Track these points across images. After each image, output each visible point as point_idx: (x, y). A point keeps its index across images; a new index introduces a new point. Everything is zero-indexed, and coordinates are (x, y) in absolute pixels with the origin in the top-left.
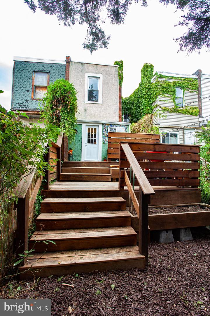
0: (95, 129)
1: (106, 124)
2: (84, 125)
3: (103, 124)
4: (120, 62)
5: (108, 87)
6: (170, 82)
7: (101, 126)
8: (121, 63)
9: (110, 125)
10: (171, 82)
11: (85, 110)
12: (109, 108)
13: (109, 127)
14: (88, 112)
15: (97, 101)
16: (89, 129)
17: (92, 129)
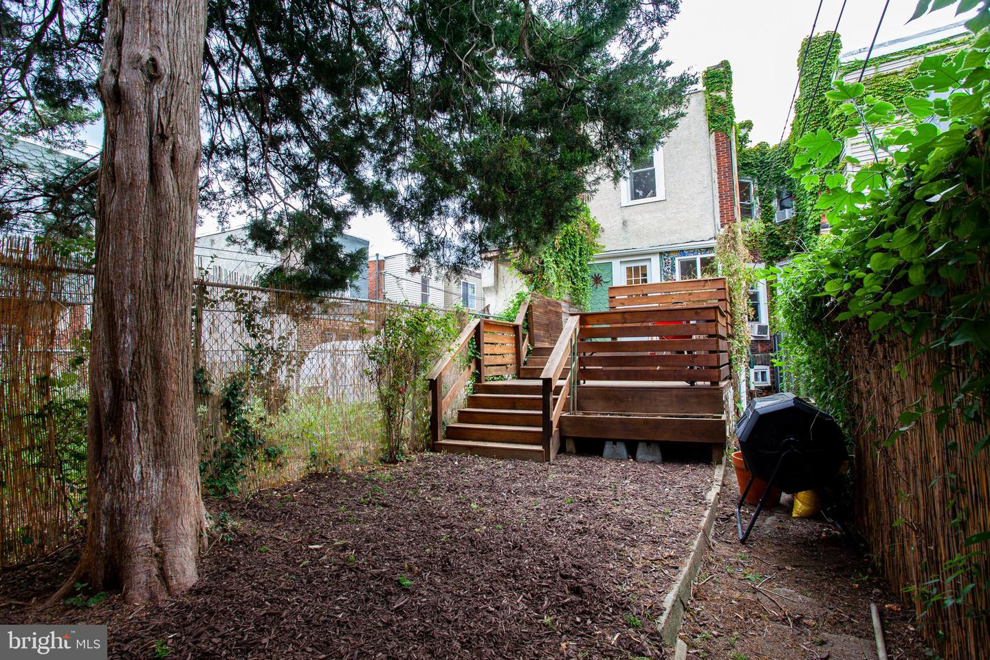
0: (644, 268)
1: (668, 252)
2: (616, 264)
3: (661, 253)
4: (718, 66)
5: (678, 152)
6: (896, 73)
7: (656, 260)
8: (722, 69)
9: (682, 252)
10: (900, 70)
11: (624, 223)
12: (685, 207)
13: (677, 259)
14: (631, 227)
15: (654, 195)
16: (629, 269)
17: (636, 269)
